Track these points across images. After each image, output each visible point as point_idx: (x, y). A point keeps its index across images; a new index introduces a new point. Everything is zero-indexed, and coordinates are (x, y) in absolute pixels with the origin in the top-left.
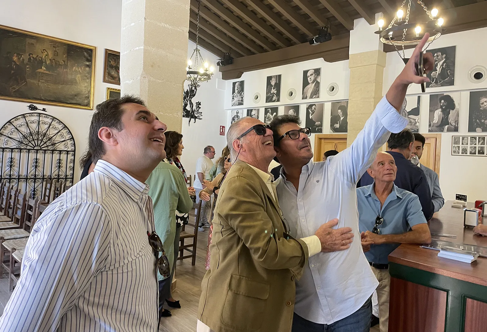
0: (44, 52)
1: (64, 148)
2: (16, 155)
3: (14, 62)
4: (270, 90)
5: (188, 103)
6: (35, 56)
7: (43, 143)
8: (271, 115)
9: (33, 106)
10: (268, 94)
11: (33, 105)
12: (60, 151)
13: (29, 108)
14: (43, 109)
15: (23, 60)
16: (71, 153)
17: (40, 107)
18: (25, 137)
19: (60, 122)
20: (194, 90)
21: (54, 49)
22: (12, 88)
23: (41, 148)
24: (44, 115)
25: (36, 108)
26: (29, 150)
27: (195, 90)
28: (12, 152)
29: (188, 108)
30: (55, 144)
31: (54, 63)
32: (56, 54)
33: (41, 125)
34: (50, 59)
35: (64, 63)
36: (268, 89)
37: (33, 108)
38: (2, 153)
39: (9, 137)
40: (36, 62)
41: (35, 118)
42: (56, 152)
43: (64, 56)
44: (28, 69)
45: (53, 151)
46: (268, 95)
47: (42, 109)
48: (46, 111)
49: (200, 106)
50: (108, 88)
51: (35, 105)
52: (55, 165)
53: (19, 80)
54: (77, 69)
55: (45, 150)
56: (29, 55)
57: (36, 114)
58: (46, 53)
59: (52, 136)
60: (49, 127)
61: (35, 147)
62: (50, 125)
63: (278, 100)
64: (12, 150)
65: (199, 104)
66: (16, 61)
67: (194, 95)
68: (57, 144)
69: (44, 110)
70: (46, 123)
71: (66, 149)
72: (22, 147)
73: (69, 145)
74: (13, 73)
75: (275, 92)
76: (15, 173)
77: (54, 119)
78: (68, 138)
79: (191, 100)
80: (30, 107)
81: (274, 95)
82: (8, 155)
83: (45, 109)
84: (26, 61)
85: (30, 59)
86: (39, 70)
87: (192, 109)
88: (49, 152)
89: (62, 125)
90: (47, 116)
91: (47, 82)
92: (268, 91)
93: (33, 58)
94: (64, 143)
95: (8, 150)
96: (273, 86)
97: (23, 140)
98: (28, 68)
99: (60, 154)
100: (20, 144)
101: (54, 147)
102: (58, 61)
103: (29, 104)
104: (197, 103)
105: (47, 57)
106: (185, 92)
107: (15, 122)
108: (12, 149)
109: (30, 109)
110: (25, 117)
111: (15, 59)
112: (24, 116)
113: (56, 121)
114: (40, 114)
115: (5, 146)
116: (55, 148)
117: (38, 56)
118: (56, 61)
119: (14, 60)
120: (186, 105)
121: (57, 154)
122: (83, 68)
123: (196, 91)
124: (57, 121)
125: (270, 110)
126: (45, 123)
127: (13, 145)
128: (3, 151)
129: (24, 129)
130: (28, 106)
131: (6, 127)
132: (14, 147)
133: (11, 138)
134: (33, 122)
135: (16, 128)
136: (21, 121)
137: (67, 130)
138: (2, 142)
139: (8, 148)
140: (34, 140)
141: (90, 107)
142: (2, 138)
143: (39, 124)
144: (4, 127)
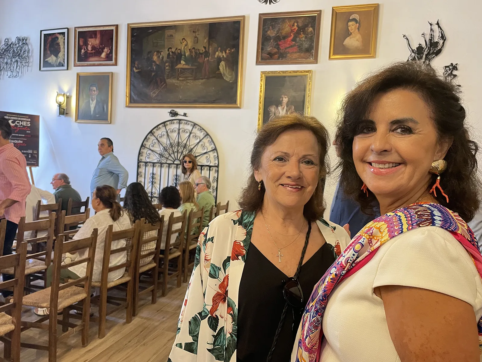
0: (183, 42)
1: (206, 163)
2: (157, 170)
3: (154, 62)
6: (173, 50)
11: (174, 111)
12: (202, 166)
13: (170, 114)
15: (163, 58)
16: (214, 169)
17: (181, 111)
18: (165, 149)
19: (202, 129)
20: (437, 42)
21: (194, 34)
22: (152, 93)
24: (184, 122)
25: (176, 114)
26: (169, 164)
28: (153, 166)
31: (194, 53)
32: (196, 40)
33: (182, 134)
34: (189, 50)
35: (205, 49)
37: (174, 114)
38: (144, 167)
39: (150, 150)
40: (175, 57)
41: (175, 126)
43: (205, 41)
44: (167, 68)
47: (183, 114)
48: (187, 116)
49: (455, 72)
50: (263, 72)
51: (176, 110)
53: (159, 83)
54: (220, 54)
56: (168, 50)
57: (175, 121)
58: (185, 43)
59: (192, 147)
60: (189, 136)
61: (174, 161)
62: (191, 133)
65: (451, 68)
66: (156, 61)
67: (439, 52)
71: (208, 164)
72: (163, 162)
73: (212, 159)
74: (154, 75)
76: (156, 191)
77: (195, 125)
78: (211, 149)
80: (171, 113)
82: (150, 169)
84: (165, 59)
85: (169, 54)
86: (179, 66)
90: (187, 122)
91: (187, 80)
93: (172, 52)
94: (206, 155)
95: (149, 164)
97: (163, 152)
98: (167, 66)
99: (202, 169)
100: (161, 157)
102: (198, 50)
103: (169, 110)
104: (446, 67)
105: (186, 47)
106: (413, 51)
107: (156, 131)
108: (154, 163)
110: (165, 126)
111: (155, 58)
112: (164, 124)
113: (197, 128)
114: (180, 120)
115: (148, 160)
117: (177, 49)
118: (196, 50)
119: (154, 60)
122: (227, 51)
123: (443, 43)
126: (185, 131)
127: (155, 158)
128: (146, 166)
129: (164, 140)
130: (169, 112)
131: (148, 139)
132: (155, 161)
133: (152, 151)
134: (172, 131)
135: (157, 139)
136: (162, 130)
137: (209, 139)
138: (144, 155)
139: (150, 162)
140: (174, 153)
141: (237, 105)
142: (145, 151)
143: (179, 133)
144: (146, 138)
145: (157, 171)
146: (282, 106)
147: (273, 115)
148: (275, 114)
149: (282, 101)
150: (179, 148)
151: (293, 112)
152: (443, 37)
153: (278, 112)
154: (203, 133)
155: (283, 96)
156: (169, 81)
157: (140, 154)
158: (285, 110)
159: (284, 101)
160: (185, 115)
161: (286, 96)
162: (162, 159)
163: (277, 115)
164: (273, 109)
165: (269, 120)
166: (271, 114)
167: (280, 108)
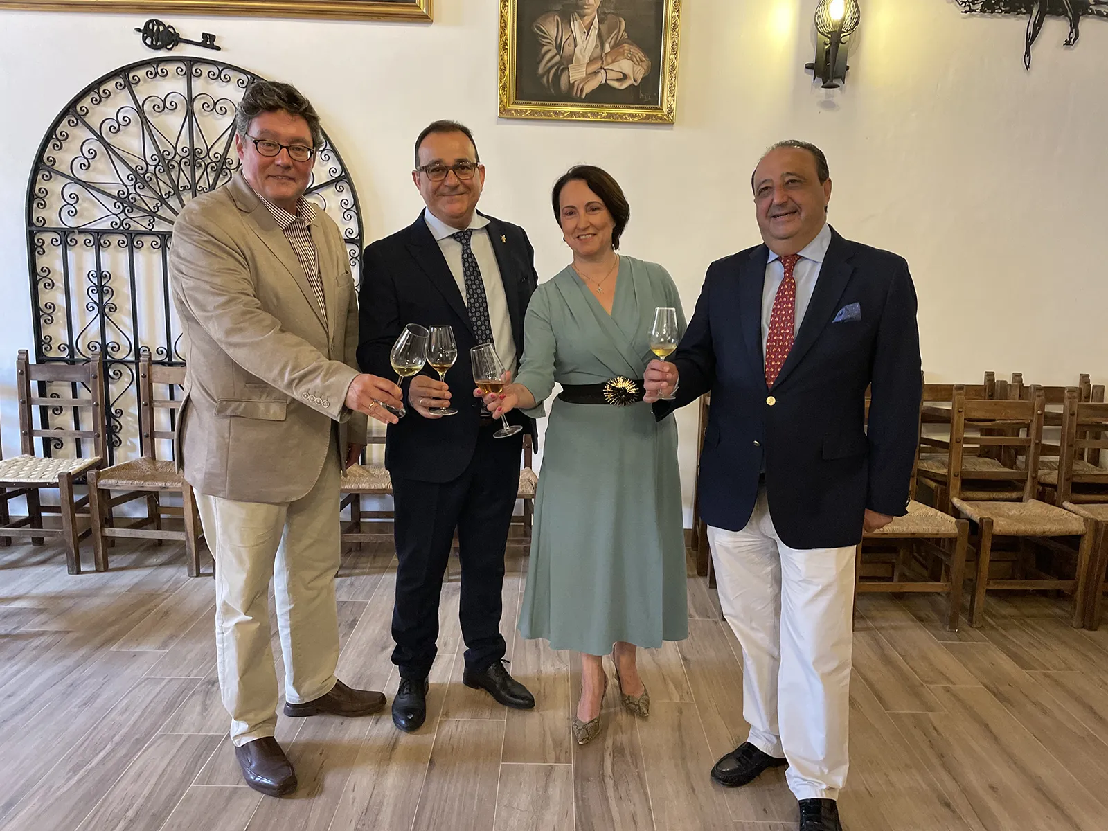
2: (115, 259)
9: (161, 29)
11: (159, 23)
13: (144, 40)
14: (205, 35)
17: (190, 27)
18: (140, 178)
24: (207, 69)
25: (170, 38)
26: (164, 236)
28: (98, 246)
33: (202, 118)
37: (159, 36)
38: (60, 250)
39: (77, 181)
41: (172, 85)
47: (200, 40)
48: (219, 49)
51: (167, 20)
57: (171, 68)
64: (99, 239)
70: (218, 106)
72: (135, 226)
76: (119, 338)
80: (146, 32)
82: (83, 259)
83: (213, 37)
90: (223, 70)
95: (81, 239)
97: (132, 190)
100: (124, 211)
103: (141, 21)
107: (92, 108)
108: (98, 234)
109: (148, 41)
110: (129, 84)
112: (124, 75)
114: (191, 62)
115: (71, 223)
126: (215, 107)
127: (99, 214)
128: (65, 246)
129: (131, 141)
130: (138, 30)
131: (60, 138)
132: (105, 225)
133: (85, 185)
134: (164, 106)
135: (101, 139)
136: (118, 103)
138: (54, 202)
139: (82, 231)
140: (177, 192)
141: (418, 7)
142: (54, 186)
143: (190, 114)
144: (54, 137)
145: (115, 263)
146: (582, 16)
147: (554, 51)
148: (558, 47)
150: (198, 174)
151: (623, 41)
153: (571, 41)
157: (33, 198)
158: (594, 33)
160: (208, 41)
162: (131, 218)
163: (567, 50)
164: (550, 28)
165: (541, 71)
166: (545, 49)
167: (575, 25)
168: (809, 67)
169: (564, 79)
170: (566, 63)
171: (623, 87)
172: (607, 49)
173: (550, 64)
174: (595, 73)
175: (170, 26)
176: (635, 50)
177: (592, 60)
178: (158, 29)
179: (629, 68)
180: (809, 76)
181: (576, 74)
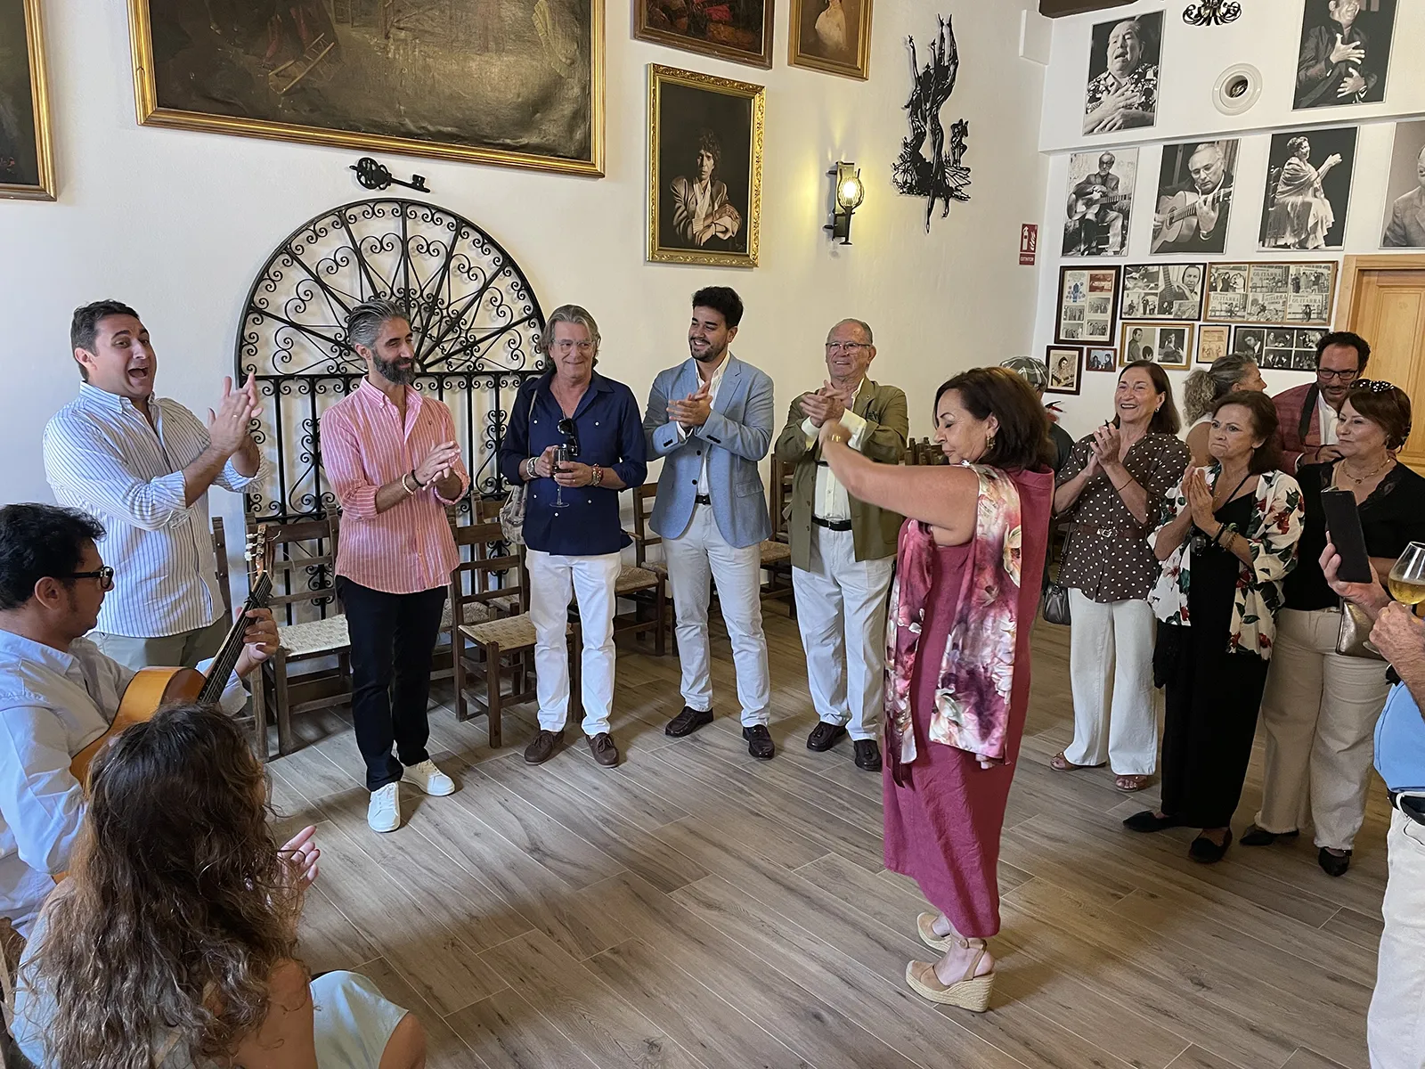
1: (507, 362)
4: (1322, 47)
5: (928, 128)
7: (427, 343)
8: (1309, 168)
9: (374, 168)
10: (1308, 68)
11: (373, 162)
12: (497, 375)
13: (359, 178)
14: (415, 177)
17: (401, 168)
19: (487, 240)
20: (948, 67)
22: (276, 74)
23: (424, 368)
24: (421, 211)
25: (383, 178)
27: (952, 68)
28: (314, 392)
29: (926, 152)
30: (476, 343)
33: (416, 259)
36: (1311, 44)
37: (373, 175)
38: (273, 399)
39: (292, 325)
41: (384, 226)
42: (483, 381)
45: (469, 378)
46: (1312, 72)
47: (411, 181)
48: (428, 191)
50: (656, 67)
51: (381, 159)
52: (482, 440)
53: (304, 36)
55: (441, 377)
57: (387, 208)
59: (458, 307)
60: (446, 267)
62: (449, 257)
63: (1375, 94)
64: (313, 383)
65: (961, 129)
67: (948, 90)
68: (483, 346)
69: (418, 184)
70: (432, 248)
71: (515, 366)
72: (352, 370)
73: (527, 348)
75: (1357, 55)
77: (461, 225)
78: (521, 314)
79: (937, 114)
80: (360, 168)
81: (1351, 70)
82: (298, 407)
83: (422, 180)
87: (939, 153)
88: (455, 381)
89: (495, 253)
90: (433, 212)
91: (422, 42)
92: (1310, 54)
94: (506, 337)
95: (294, 386)
96: (1346, 31)
99: (497, 386)
100: (340, 355)
101: (473, 359)
103: (355, 157)
104: (955, 126)
106: (918, 77)
107: (308, 247)
108: (313, 380)
109: (363, 179)
110: (345, 223)
112: (341, 216)
113: (471, 238)
114: (404, 203)
115: (283, 369)
116: (474, 364)
120: (919, 138)
121: (483, 390)
123: (955, 70)
124: (475, 235)
125: (1306, 144)
126: (428, 248)
127: (313, 357)
130: (353, 168)
131: (273, 278)
132: (320, 370)
133: (298, 327)
134: (381, 247)
135: (318, 280)
136: (334, 243)
137: (514, 278)
138: (266, 347)
139: (290, 377)
142: (269, 331)
143: (405, 255)
144: (266, 276)
146: (700, 181)
147: (683, 208)
148: (686, 205)
149: (702, 165)
151: (726, 202)
152: (954, 57)
153: (693, 200)
154: (491, 257)
155: (702, 152)
156: (346, 31)
157: (243, 343)
158: (708, 194)
159: (705, 169)
161: (709, 154)
162: (348, 362)
163: (692, 207)
164: (681, 189)
165: (675, 223)
166: (677, 205)
167: (696, 187)
168: (826, 227)
169: (689, 229)
170: (691, 216)
171: (725, 238)
172: (716, 208)
173: (681, 217)
174: (709, 226)
175: (382, 166)
176: (732, 209)
177: (707, 217)
178: (371, 167)
179: (728, 223)
180: (825, 233)
181: (697, 226)
